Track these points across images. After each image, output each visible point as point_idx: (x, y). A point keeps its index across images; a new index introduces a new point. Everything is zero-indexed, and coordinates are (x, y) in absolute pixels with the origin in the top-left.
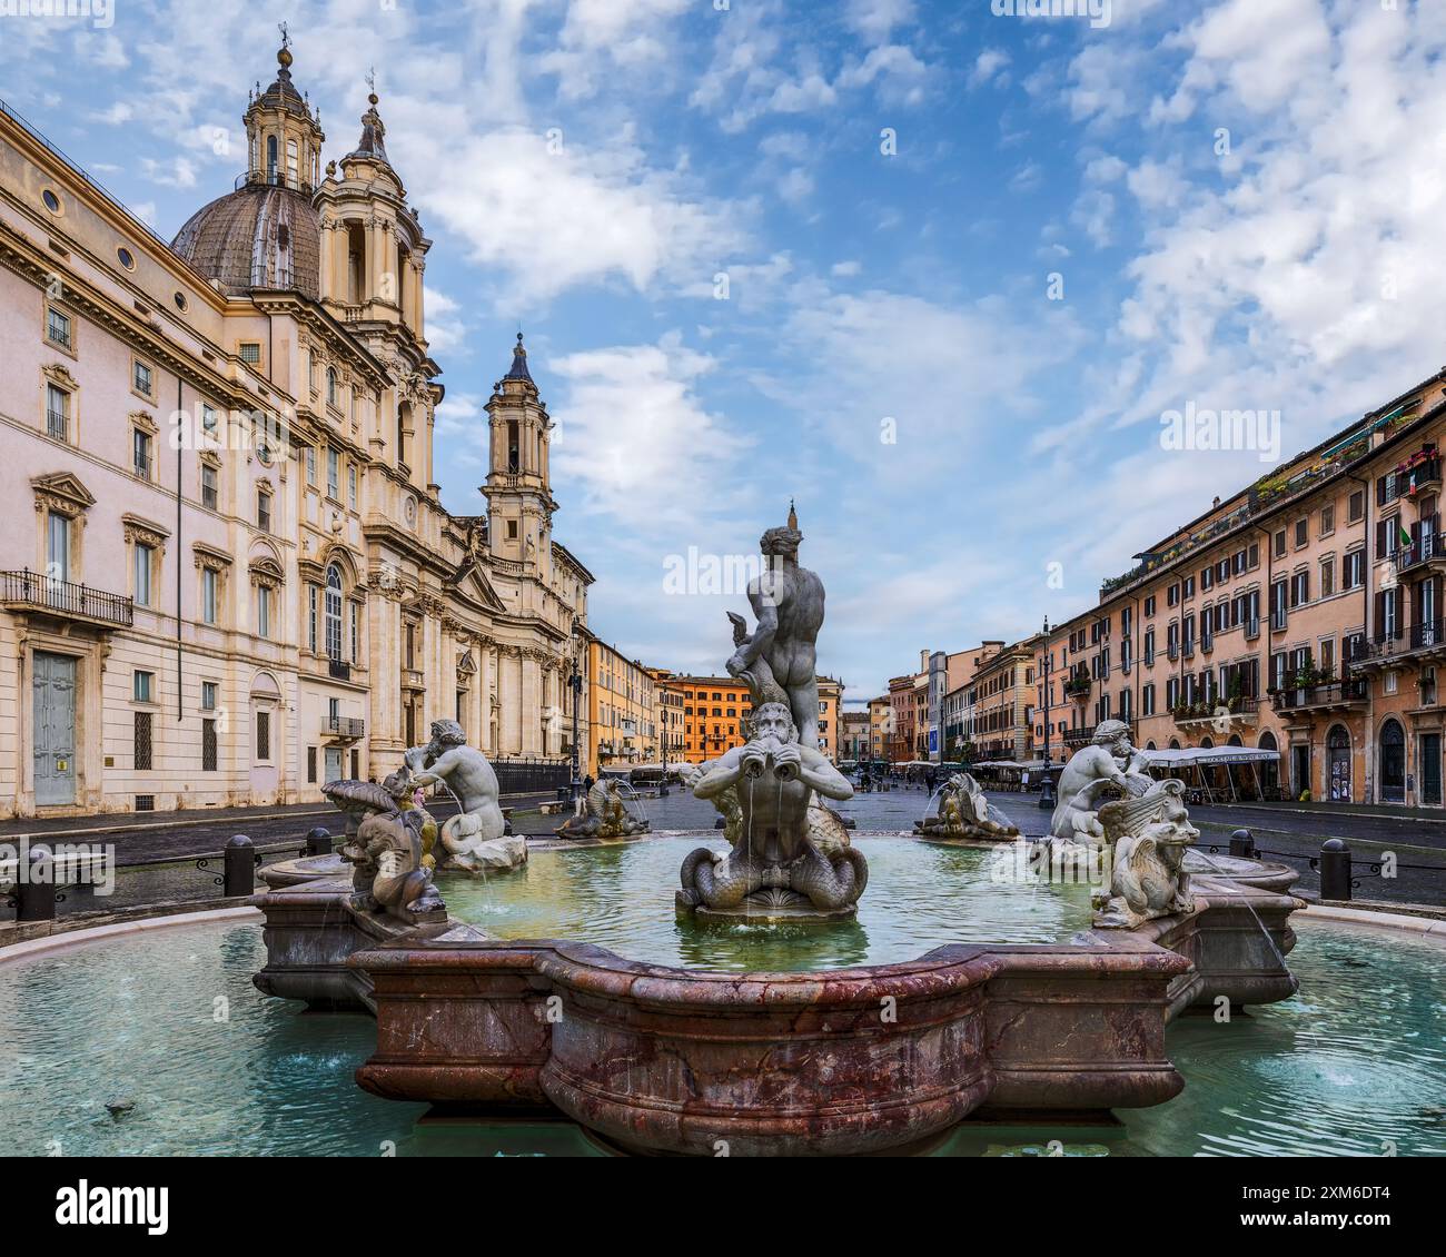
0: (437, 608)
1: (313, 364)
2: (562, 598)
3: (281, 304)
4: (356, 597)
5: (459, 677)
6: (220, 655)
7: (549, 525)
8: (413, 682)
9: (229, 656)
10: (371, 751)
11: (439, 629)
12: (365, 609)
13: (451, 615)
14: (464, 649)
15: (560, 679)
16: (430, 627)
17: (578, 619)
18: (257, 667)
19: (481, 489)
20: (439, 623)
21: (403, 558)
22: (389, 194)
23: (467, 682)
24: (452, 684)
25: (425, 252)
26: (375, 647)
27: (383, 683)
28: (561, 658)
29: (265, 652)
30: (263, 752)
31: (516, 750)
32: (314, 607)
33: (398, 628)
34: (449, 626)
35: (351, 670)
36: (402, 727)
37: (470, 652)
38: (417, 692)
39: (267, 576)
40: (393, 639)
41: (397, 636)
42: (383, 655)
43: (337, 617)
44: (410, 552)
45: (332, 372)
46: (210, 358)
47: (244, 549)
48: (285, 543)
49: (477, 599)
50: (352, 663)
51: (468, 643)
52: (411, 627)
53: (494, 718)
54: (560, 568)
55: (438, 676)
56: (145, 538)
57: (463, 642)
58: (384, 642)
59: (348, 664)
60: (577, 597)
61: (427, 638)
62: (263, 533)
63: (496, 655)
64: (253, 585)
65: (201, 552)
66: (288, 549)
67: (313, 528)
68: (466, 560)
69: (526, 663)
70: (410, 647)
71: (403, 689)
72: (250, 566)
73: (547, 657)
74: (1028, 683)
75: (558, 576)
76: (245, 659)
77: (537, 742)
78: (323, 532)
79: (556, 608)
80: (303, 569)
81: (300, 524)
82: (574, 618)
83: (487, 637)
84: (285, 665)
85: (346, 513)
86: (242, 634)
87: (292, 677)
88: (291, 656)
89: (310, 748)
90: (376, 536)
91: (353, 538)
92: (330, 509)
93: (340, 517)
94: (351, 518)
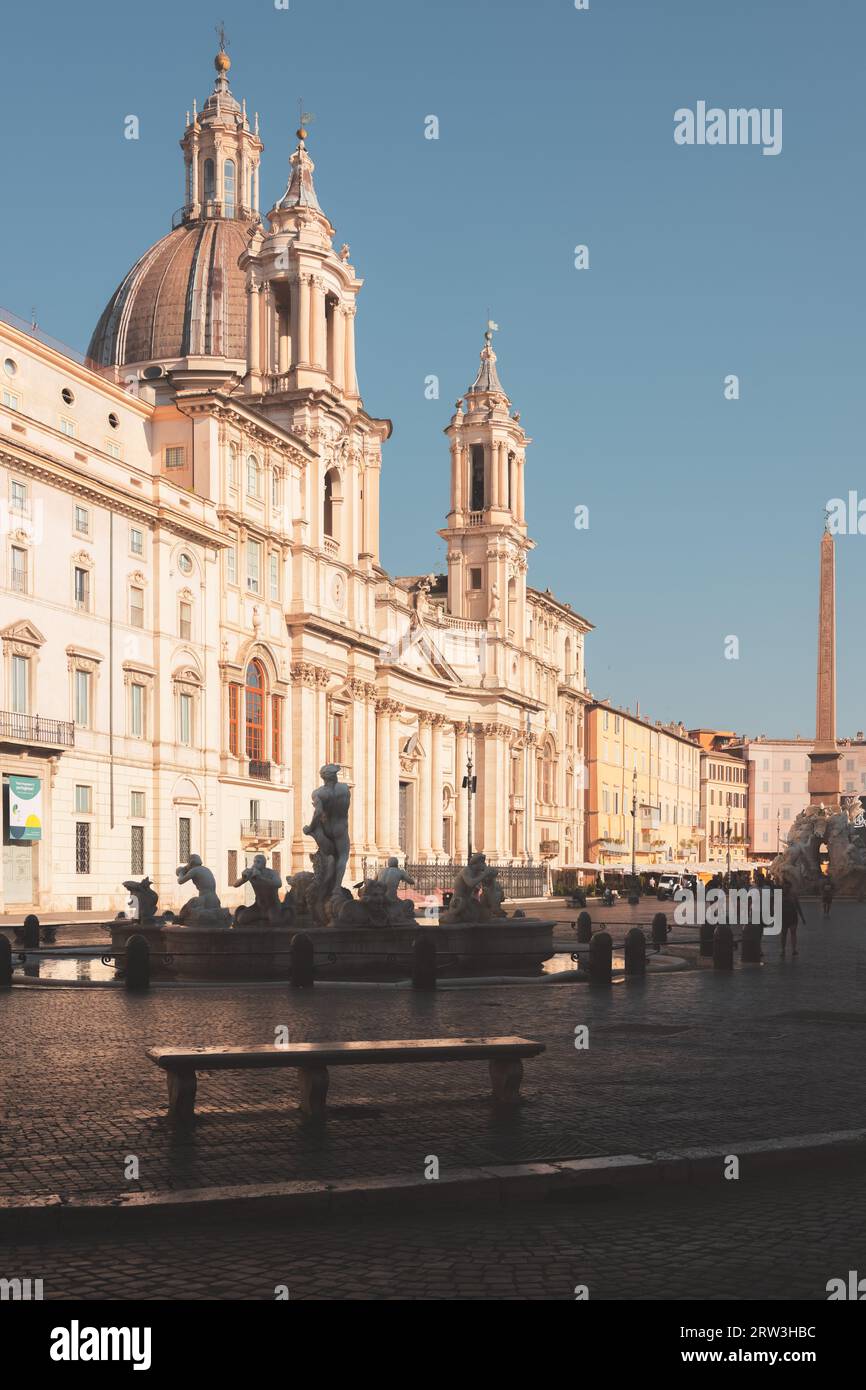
0: (369, 691)
2: (543, 657)
4: (277, 691)
5: (403, 765)
9: (156, 766)
11: (372, 714)
12: (289, 702)
13: (389, 695)
14: (409, 732)
15: (538, 759)
16: (361, 713)
17: (566, 680)
18: (177, 774)
20: (372, 707)
21: (327, 642)
23: (415, 770)
24: (393, 773)
26: (298, 745)
27: (305, 781)
28: (538, 732)
29: (188, 757)
32: (235, 707)
33: (324, 719)
34: (384, 707)
35: (272, 769)
37: (416, 735)
39: (188, 684)
40: (318, 733)
41: (323, 728)
42: (306, 751)
44: (335, 636)
46: (137, 484)
47: (166, 660)
48: (206, 648)
49: (428, 674)
50: (273, 763)
51: (416, 725)
52: (338, 717)
53: (451, 810)
54: (540, 619)
56: (83, 665)
57: (409, 723)
58: (307, 736)
59: (269, 764)
60: (566, 651)
61: (358, 728)
62: (184, 642)
63: (455, 735)
64: (175, 694)
65: (130, 670)
66: (209, 654)
67: (234, 627)
69: (488, 743)
70: (338, 739)
72: (173, 676)
73: (518, 733)
75: (538, 629)
76: (168, 767)
78: (243, 630)
79: (534, 669)
80: (223, 670)
81: (220, 626)
82: (561, 678)
83: (438, 716)
84: (205, 770)
85: (267, 605)
86: (165, 743)
87: (212, 781)
88: (213, 761)
89: (230, 851)
90: (299, 625)
91: (274, 629)
92: (250, 604)
93: (261, 610)
94: (272, 609)
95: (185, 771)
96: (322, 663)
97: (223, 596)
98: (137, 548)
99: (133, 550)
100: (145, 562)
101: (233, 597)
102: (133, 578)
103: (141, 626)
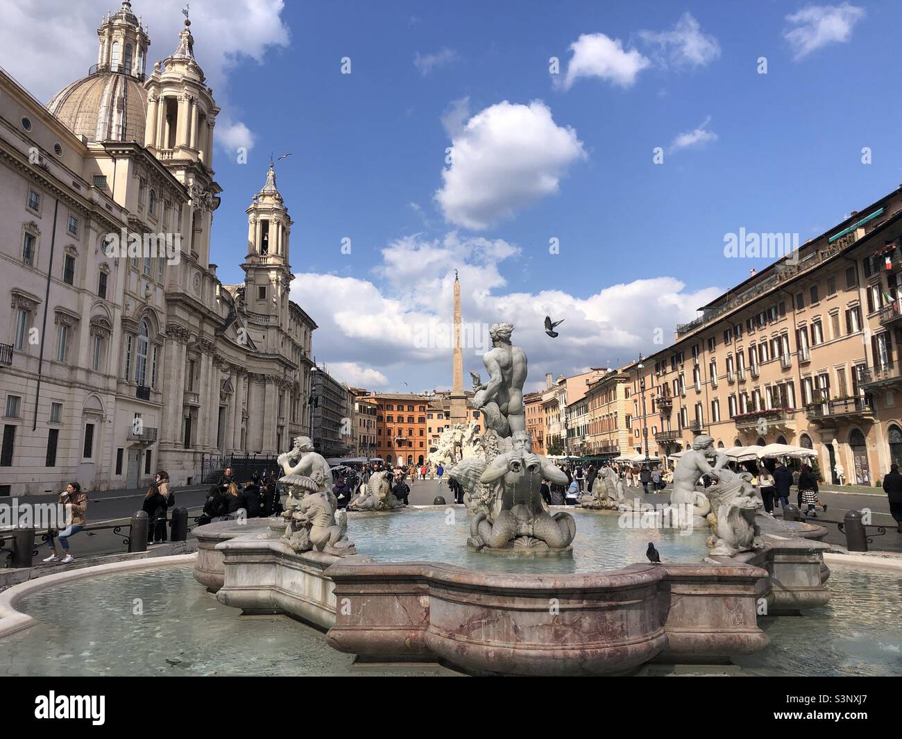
0: (210, 348)
1: (141, 188)
2: (295, 340)
3: (124, 151)
4: (158, 341)
5: (222, 397)
6: (65, 384)
7: (288, 290)
8: (192, 401)
9: (71, 384)
10: (159, 451)
11: (211, 363)
12: (163, 350)
13: (218, 353)
14: (226, 377)
15: (291, 397)
16: (206, 362)
17: (305, 354)
18: (89, 392)
19: (242, 266)
20: (211, 358)
21: (190, 314)
22: (195, 81)
23: (227, 400)
24: (217, 401)
25: (216, 115)
26: (167, 377)
27: (171, 402)
28: (292, 382)
29: (97, 381)
30: (88, 453)
31: (258, 450)
32: (129, 350)
33: (184, 362)
34: (218, 361)
35: (151, 393)
36: (182, 433)
37: (230, 378)
38: (194, 408)
39: (101, 328)
40: (180, 371)
41: (183, 368)
42: (173, 382)
43: (144, 356)
44: (195, 310)
45: (152, 193)
46: (78, 187)
47: (88, 310)
48: (115, 306)
50: (151, 388)
51: (229, 372)
52: (192, 362)
53: (244, 425)
54: (294, 320)
55: (209, 396)
56: (24, 304)
57: (225, 371)
58: (174, 373)
59: (149, 388)
60: (305, 338)
61: (203, 371)
62: (101, 299)
63: (247, 380)
64: (91, 334)
65: (60, 313)
66: (117, 310)
67: (133, 295)
68: (230, 315)
69: (268, 386)
70: (191, 376)
71: (185, 406)
72: (91, 322)
73: (283, 382)
74: (626, 397)
75: (293, 324)
76: (82, 386)
77: (273, 443)
78: (139, 299)
79: (291, 347)
80: (124, 323)
81: (125, 293)
82: (302, 353)
83: (242, 368)
84: (107, 391)
85: (155, 285)
86: (82, 369)
87: (112, 398)
88: (112, 384)
89: (119, 449)
90: (174, 300)
91: (158, 301)
92: (144, 282)
93: (151, 287)
94: (158, 288)
95: (93, 390)
96: (185, 326)
97: (128, 273)
98: (73, 230)
99: (70, 230)
100: (79, 240)
101: (134, 275)
102: (68, 249)
103: (71, 283)
